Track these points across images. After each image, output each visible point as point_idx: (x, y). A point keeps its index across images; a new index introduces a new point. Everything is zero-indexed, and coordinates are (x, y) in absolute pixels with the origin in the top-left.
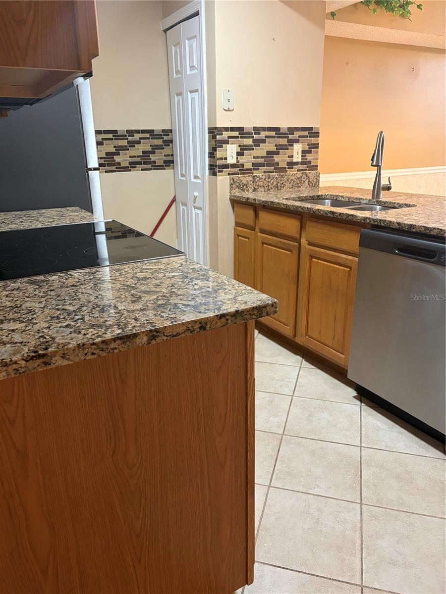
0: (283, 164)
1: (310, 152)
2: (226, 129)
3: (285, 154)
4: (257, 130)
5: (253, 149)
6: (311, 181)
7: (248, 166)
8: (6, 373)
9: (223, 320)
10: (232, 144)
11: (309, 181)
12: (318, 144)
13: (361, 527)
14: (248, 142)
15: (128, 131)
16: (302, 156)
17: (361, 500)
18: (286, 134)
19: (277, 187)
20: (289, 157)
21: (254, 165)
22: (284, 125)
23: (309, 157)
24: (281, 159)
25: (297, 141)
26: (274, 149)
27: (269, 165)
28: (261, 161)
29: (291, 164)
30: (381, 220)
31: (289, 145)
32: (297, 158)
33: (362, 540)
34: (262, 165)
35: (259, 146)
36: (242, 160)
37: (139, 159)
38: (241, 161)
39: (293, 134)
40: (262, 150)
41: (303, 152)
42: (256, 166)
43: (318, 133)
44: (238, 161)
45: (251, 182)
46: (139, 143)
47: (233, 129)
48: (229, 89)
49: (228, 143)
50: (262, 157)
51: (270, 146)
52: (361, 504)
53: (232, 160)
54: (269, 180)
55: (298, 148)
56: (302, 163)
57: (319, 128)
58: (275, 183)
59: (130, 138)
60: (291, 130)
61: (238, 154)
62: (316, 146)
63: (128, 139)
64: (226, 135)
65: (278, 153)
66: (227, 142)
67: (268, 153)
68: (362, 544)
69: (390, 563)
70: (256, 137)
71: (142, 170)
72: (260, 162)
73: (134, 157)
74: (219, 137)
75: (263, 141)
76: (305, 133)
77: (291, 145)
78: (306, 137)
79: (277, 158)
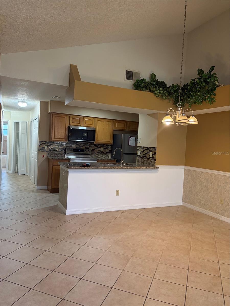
0: (148, 157)
1: (154, 155)
2: (139, 147)
5: (143, 152)
7: (142, 156)
14: (142, 150)
18: (149, 149)
20: (149, 155)
21: (143, 156)
22: (149, 146)
23: (154, 156)
25: (151, 151)
26: (146, 153)
27: (146, 157)
29: (150, 158)
32: (151, 156)
38: (141, 155)
41: (153, 154)
50: (144, 155)
51: (145, 152)
53: (139, 155)
54: (144, 161)
55: (151, 153)
56: (152, 158)
57: (156, 148)
62: (155, 153)
66: (139, 150)
67: (146, 154)
74: (137, 149)
75: (145, 150)
76: (153, 149)
77: (150, 152)
78: (153, 150)
79: (147, 156)
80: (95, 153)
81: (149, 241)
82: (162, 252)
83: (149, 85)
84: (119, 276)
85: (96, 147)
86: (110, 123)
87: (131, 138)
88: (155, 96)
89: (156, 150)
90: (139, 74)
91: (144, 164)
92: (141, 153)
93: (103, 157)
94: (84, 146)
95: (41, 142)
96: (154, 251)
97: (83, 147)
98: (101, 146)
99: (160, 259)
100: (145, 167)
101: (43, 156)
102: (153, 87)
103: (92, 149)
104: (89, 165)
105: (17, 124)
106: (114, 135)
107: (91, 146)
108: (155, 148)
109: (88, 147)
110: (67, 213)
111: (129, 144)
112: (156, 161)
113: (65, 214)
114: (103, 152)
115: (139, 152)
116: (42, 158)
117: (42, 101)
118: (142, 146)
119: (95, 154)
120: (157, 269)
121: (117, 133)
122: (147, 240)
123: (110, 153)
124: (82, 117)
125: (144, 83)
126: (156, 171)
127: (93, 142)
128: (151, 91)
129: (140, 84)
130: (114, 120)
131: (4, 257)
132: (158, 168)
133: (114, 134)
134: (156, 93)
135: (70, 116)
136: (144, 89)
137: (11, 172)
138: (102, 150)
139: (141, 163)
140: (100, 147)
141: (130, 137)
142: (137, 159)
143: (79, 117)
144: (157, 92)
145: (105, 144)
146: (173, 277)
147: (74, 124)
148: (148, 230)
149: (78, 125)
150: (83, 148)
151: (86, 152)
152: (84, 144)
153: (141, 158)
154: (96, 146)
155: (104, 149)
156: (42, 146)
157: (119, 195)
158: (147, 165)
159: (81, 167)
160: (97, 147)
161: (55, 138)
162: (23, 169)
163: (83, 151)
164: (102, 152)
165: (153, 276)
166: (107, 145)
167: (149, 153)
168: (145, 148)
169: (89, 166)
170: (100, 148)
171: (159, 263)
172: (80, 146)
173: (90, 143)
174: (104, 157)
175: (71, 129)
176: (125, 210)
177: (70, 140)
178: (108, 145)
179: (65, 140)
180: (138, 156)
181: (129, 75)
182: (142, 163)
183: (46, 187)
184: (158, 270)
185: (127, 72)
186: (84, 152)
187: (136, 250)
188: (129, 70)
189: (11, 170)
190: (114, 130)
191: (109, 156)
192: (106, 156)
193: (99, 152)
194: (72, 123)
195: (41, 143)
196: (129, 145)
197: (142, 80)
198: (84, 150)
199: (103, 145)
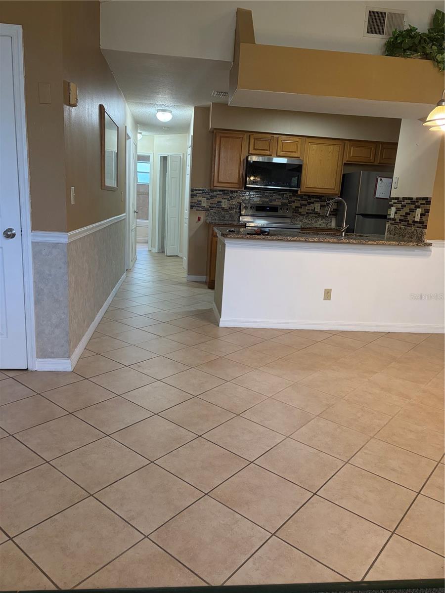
0: (411, 222)
1: (424, 215)
2: (393, 199)
4: (404, 199)
5: (401, 211)
7: (398, 220)
10: (394, 207)
12: (429, 210)
14: (399, 206)
16: (420, 217)
20: (414, 217)
21: (400, 220)
22: (415, 196)
23: (424, 219)
25: (419, 207)
26: (408, 211)
27: (405, 221)
28: (403, 218)
29: (415, 222)
32: (418, 219)
34: (403, 221)
35: (403, 209)
38: (396, 217)
39: (418, 202)
40: (404, 212)
41: (422, 215)
44: (394, 217)
50: (403, 216)
51: (406, 210)
53: (392, 216)
55: (419, 211)
56: (420, 222)
57: (431, 198)
62: (427, 211)
64: (393, 201)
66: (392, 206)
74: (390, 203)
75: (405, 206)
76: (424, 202)
77: (416, 210)
78: (424, 204)
79: (409, 218)
80: (300, 214)
81: (370, 393)
82: (391, 417)
83: (422, 41)
84: (275, 446)
85: (303, 202)
86: (337, 148)
87: (381, 180)
88: (437, 69)
89: (430, 204)
90: (401, 16)
91: (401, 237)
92: (396, 213)
93: (319, 223)
94: (278, 198)
95: (196, 190)
96: (373, 413)
97: (275, 201)
98: (315, 199)
99: (378, 430)
100: (394, 242)
101: (199, 219)
102: (433, 45)
103: (296, 207)
104: (265, 232)
105: (164, 159)
106: (344, 175)
107: (293, 199)
108: (427, 198)
109: (287, 201)
110: (221, 325)
111: (375, 195)
112: (426, 230)
113: (219, 326)
114: (320, 214)
115: (393, 209)
116: (197, 222)
117: (196, 106)
118: (401, 196)
119: (301, 218)
120: (362, 447)
121: (350, 170)
122: (366, 391)
123: (333, 215)
124: (275, 136)
125: (412, 37)
126: (424, 252)
127: (297, 191)
128: (426, 56)
129: (401, 43)
130: (346, 141)
131: (87, 379)
132: (430, 245)
133: (344, 173)
134: (439, 59)
135: (250, 135)
136: (408, 52)
137: (155, 250)
138: (318, 209)
139: (394, 235)
140: (313, 203)
141: (379, 178)
142: (387, 225)
143: (269, 136)
144: (441, 57)
145: (324, 196)
146: (394, 470)
147: (257, 152)
148: (376, 373)
149: (267, 154)
150: (277, 203)
151: (280, 212)
152: (279, 194)
153: (397, 223)
154: (306, 200)
155: (322, 206)
156: (196, 199)
157: (330, 299)
158: (406, 238)
159: (248, 236)
160: (306, 202)
161: (219, 182)
162: (174, 245)
163: (274, 209)
164: (316, 213)
165: (349, 459)
166: (327, 198)
167: (412, 211)
168: (406, 201)
169: (266, 235)
170: (311, 205)
171: (372, 438)
172: (271, 199)
173: (291, 194)
174: (320, 225)
175: (251, 162)
176: (343, 332)
177: (247, 186)
178: (330, 199)
179: (238, 187)
180: (390, 219)
181: (376, 21)
182: (396, 235)
183: (203, 278)
184: (366, 451)
185: (371, 13)
186: (277, 212)
187: (333, 405)
188: (376, 10)
189: (155, 248)
190: (344, 163)
191: (331, 221)
192: (324, 221)
193: (310, 213)
194: (254, 149)
195: (195, 192)
196: (376, 197)
197: (407, 30)
198: (278, 208)
199: (321, 198)
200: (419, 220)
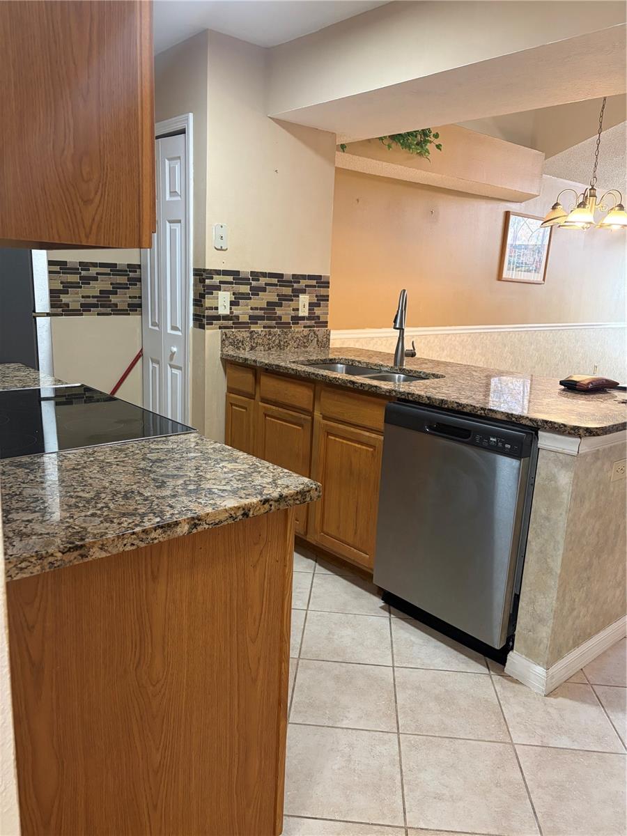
0: (286, 319)
1: (319, 305)
2: (218, 272)
3: (289, 306)
4: (256, 275)
5: (250, 299)
6: (320, 340)
7: (244, 318)
8: (41, 567)
9: (267, 506)
10: (225, 291)
11: (318, 341)
12: (328, 296)
13: (400, 760)
14: (245, 289)
15: (81, 263)
16: (309, 310)
17: (398, 728)
18: (291, 282)
19: (279, 345)
20: (293, 310)
21: (251, 317)
22: (288, 270)
23: (317, 311)
24: (284, 312)
25: (303, 292)
26: (275, 299)
27: (269, 319)
28: (261, 313)
29: (296, 319)
30: (408, 394)
31: (294, 296)
32: (304, 312)
33: (402, 775)
34: (262, 318)
35: (258, 295)
36: (237, 311)
37: (94, 301)
38: (236, 313)
39: (299, 282)
40: (262, 300)
41: (311, 304)
42: (254, 319)
43: (328, 283)
44: (231, 313)
45: (248, 339)
46: (95, 279)
47: (226, 273)
48: (221, 224)
49: (220, 290)
50: (261, 309)
51: (270, 296)
52: (398, 733)
53: (224, 310)
54: (270, 337)
55: (304, 300)
56: (309, 318)
57: (328, 277)
58: (277, 341)
59: (83, 273)
60: (297, 278)
61: (232, 303)
63: (80, 273)
64: (217, 279)
65: (280, 305)
66: (218, 288)
67: (269, 303)
68: (402, 780)
69: (435, 798)
70: (254, 283)
71: (98, 314)
72: (259, 314)
73: (89, 297)
76: (313, 282)
77: (297, 296)
78: (314, 286)
108: (320, 276)
118: (243, 269)
153: (241, 325)
168: (264, 280)
200: (307, 315)
